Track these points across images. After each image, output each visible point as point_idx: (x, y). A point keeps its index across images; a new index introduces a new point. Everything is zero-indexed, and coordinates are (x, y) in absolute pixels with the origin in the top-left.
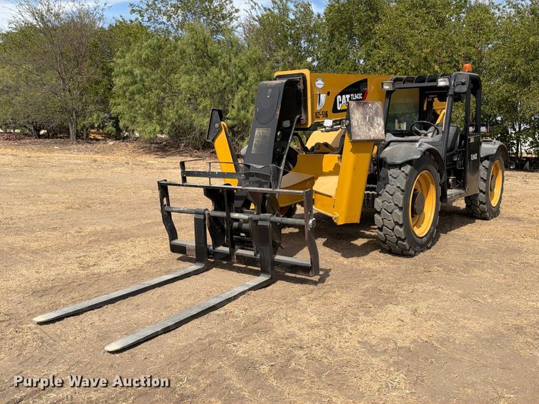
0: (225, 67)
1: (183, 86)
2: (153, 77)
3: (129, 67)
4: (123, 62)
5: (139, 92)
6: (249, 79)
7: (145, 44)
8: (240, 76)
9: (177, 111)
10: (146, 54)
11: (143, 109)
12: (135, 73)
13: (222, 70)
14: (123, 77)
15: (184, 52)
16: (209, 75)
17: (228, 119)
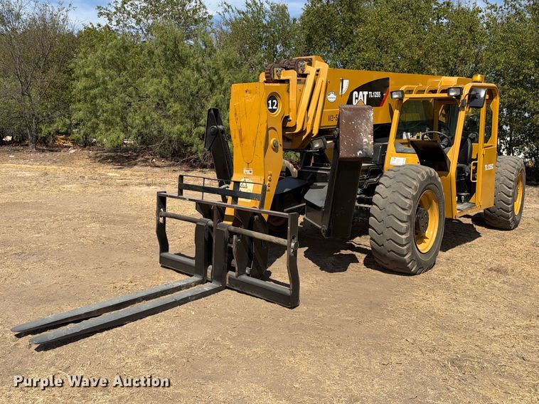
0: (199, 69)
1: (151, 89)
2: (118, 79)
3: (90, 68)
4: (84, 62)
5: (102, 96)
6: (225, 82)
7: (110, 44)
8: (215, 78)
9: (144, 118)
10: (110, 55)
11: (105, 115)
12: (97, 75)
13: (195, 72)
14: (84, 79)
15: (153, 53)
16: (180, 77)
17: (201, 125)
